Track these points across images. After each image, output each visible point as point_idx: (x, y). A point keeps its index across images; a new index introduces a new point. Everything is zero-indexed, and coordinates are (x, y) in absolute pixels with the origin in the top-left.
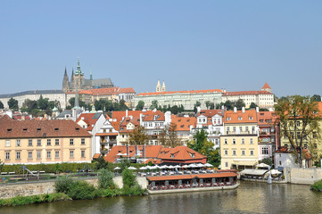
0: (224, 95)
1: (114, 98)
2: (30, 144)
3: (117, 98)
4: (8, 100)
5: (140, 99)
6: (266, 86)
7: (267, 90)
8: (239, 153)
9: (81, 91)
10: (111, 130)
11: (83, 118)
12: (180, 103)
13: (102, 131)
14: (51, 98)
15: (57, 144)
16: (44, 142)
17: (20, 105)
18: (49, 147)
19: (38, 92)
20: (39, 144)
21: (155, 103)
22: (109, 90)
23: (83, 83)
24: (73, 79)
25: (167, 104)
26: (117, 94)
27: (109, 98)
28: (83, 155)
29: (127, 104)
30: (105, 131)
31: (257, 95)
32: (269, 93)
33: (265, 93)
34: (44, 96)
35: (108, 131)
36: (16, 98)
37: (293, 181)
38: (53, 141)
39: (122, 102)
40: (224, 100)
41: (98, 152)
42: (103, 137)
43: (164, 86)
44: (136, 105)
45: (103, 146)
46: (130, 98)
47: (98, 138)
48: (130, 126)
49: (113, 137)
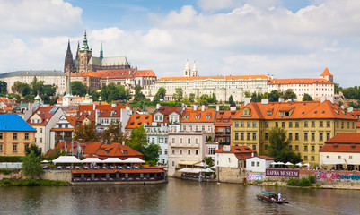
0: (270, 83)
1: (128, 84)
3: (132, 82)
5: (161, 85)
6: (326, 72)
8: (185, 152)
11: (39, 112)
12: (212, 92)
13: (57, 126)
17: (9, 89)
21: (179, 91)
22: (122, 72)
25: (195, 92)
26: (133, 78)
27: (122, 83)
29: (144, 92)
30: (60, 125)
34: (39, 79)
35: (63, 126)
36: (4, 79)
39: (138, 88)
40: (270, 89)
41: (53, 147)
42: (58, 133)
44: (155, 93)
45: (57, 143)
46: (149, 83)
47: (53, 134)
48: (86, 122)
49: (68, 133)
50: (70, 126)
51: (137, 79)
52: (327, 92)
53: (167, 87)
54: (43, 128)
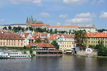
0: (79, 28)
1: (43, 28)
2: (7, 41)
3: (44, 27)
4: (8, 26)
5: (51, 28)
6: (94, 26)
7: (94, 27)
8: (67, 46)
9: (32, 25)
10: (32, 38)
11: (24, 34)
12: (64, 30)
13: (29, 38)
14: (22, 26)
15: (15, 41)
16: (11, 40)
17: (12, 28)
18: (12, 42)
19: (18, 24)
20: (10, 41)
21: (56, 30)
22: (41, 25)
23: (33, 22)
24: (30, 20)
25: (60, 30)
26: (44, 26)
27: (41, 28)
28: (22, 45)
29: (47, 30)
30: (30, 38)
31: (90, 29)
32: (94, 28)
33: (93, 28)
34: (20, 26)
35: (31, 38)
36: (11, 26)
37: (78, 54)
38: (13, 40)
39: (45, 29)
40: (79, 30)
41: (28, 44)
42: (30, 40)
43: (60, 24)
44: (50, 30)
45: (29, 42)
46: (48, 27)
47: (28, 40)
48: (38, 37)
49: (33, 40)
50: (33, 38)
51: (45, 26)
52: (94, 31)
53: (53, 28)
54: (26, 39)
